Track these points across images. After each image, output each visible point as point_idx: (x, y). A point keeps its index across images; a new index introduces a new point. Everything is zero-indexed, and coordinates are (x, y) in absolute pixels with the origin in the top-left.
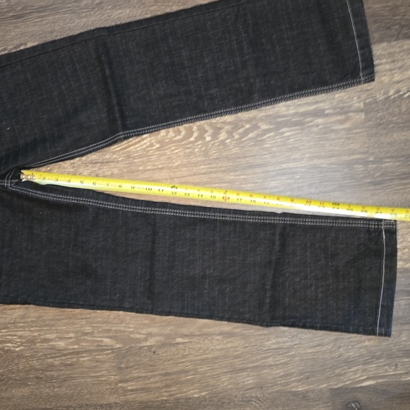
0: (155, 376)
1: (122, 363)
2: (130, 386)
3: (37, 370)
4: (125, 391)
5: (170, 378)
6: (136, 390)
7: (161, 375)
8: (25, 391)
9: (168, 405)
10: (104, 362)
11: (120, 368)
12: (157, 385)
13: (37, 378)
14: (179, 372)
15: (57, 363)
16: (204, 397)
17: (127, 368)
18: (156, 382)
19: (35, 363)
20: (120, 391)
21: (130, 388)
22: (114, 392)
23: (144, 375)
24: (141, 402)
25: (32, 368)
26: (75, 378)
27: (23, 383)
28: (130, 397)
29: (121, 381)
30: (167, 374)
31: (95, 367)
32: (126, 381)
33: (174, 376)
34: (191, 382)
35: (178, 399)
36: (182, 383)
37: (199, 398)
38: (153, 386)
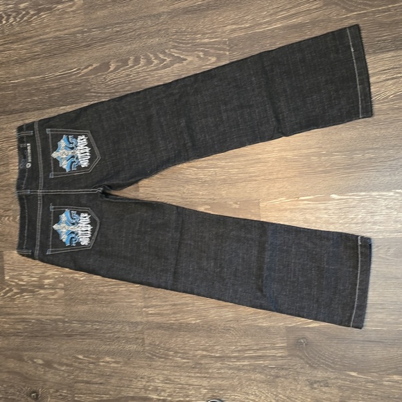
0: (167, 305)
1: (146, 294)
2: (151, 311)
3: (94, 294)
4: (148, 314)
5: (176, 307)
6: (154, 314)
7: (170, 305)
8: (85, 308)
9: (174, 327)
10: (135, 292)
11: (144, 298)
12: (168, 312)
13: (93, 299)
14: (182, 304)
15: (105, 290)
16: (198, 323)
17: (149, 298)
18: (168, 310)
19: (92, 289)
20: (144, 314)
21: (150, 312)
22: (140, 314)
23: (159, 304)
24: (157, 323)
25: (90, 293)
26: (116, 302)
27: (85, 302)
28: (151, 319)
29: (145, 307)
30: (174, 305)
31: (129, 295)
32: (148, 307)
33: (179, 307)
34: (190, 312)
35: (181, 323)
36: (184, 312)
37: (195, 324)
38: (165, 312)
